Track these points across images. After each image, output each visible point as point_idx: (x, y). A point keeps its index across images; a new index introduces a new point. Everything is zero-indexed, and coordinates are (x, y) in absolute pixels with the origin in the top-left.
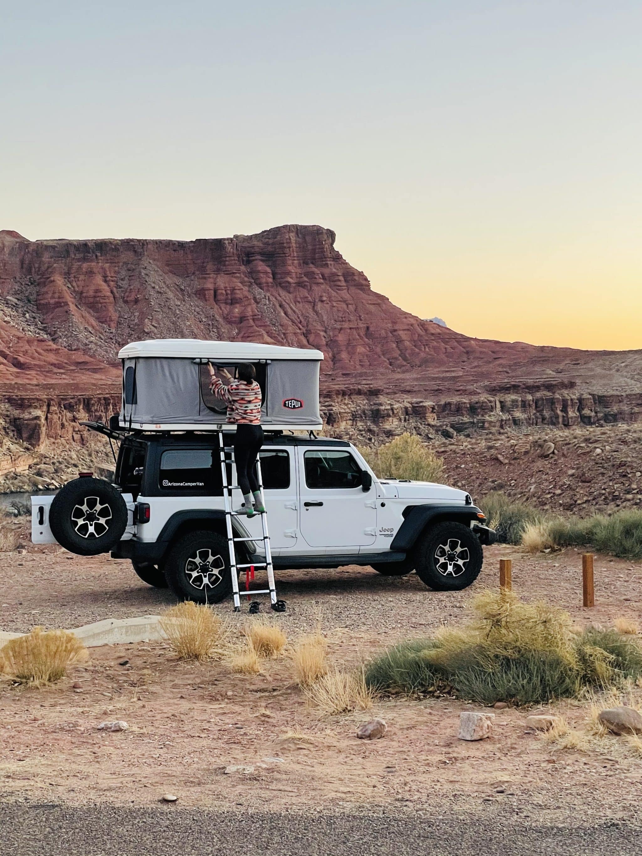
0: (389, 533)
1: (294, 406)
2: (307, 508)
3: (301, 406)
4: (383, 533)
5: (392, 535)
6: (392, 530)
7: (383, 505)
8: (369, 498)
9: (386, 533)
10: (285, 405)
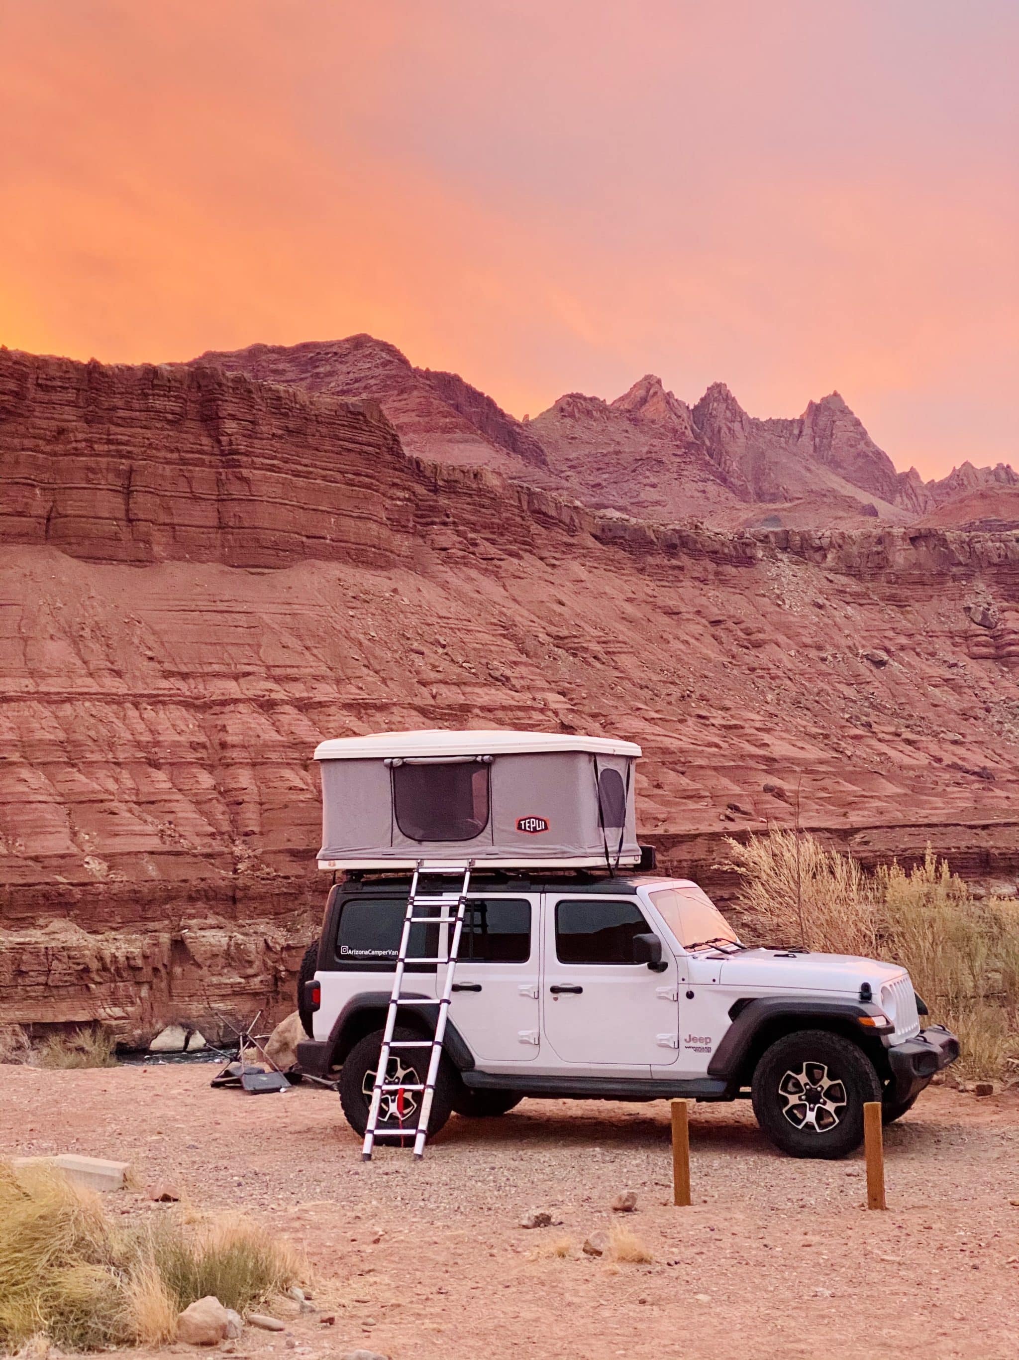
0: (703, 1045)
1: (535, 828)
2: (555, 995)
3: (546, 828)
4: (692, 1044)
5: (709, 1050)
6: (708, 1040)
7: (690, 995)
8: (665, 983)
9: (698, 1045)
10: (519, 827)
